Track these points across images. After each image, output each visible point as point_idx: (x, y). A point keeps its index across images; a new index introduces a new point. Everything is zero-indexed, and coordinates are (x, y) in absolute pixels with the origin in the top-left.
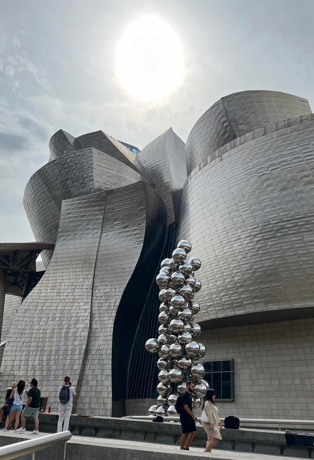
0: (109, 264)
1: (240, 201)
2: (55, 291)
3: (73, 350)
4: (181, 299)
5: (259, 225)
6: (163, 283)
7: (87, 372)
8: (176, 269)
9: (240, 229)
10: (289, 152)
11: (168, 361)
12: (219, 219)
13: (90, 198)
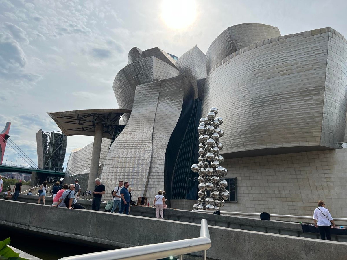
0: (162, 121)
1: (241, 86)
2: (132, 136)
3: (142, 170)
4: (213, 141)
5: (254, 99)
6: (201, 131)
7: (150, 183)
8: (210, 124)
9: (242, 101)
10: (272, 57)
11: (205, 178)
12: (229, 96)
13: (152, 84)
